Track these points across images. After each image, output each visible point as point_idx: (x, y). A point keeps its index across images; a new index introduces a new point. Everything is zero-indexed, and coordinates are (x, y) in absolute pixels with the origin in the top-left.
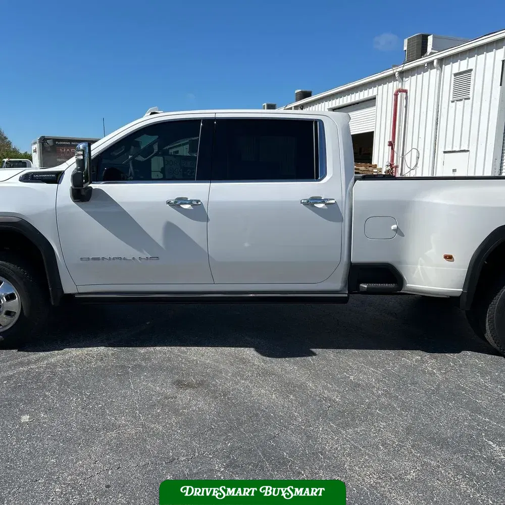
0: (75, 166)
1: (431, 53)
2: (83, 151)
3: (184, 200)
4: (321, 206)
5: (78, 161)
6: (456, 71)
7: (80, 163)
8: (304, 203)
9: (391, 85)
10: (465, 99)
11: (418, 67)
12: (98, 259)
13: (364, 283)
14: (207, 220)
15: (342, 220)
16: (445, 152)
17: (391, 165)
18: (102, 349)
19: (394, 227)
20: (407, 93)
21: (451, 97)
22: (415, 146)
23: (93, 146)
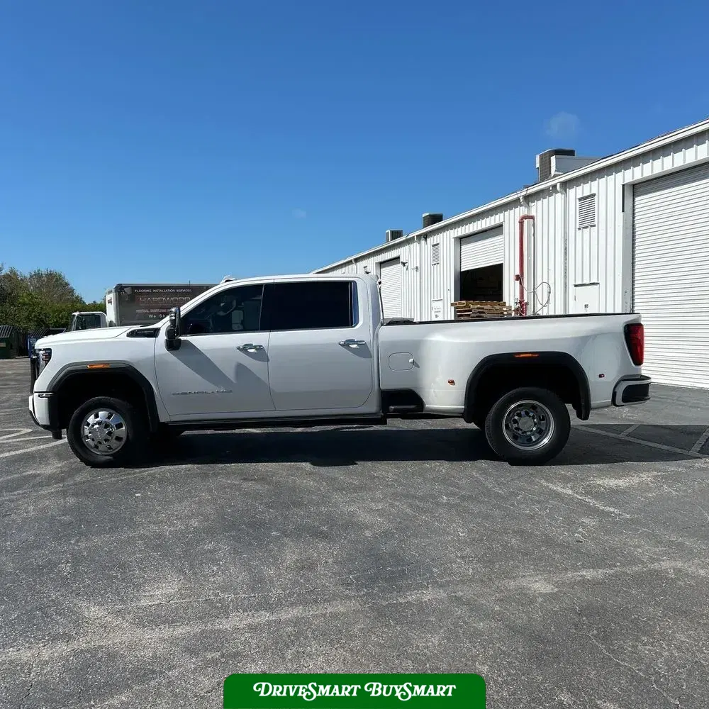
0: (169, 323)
1: (555, 176)
2: (175, 313)
3: (251, 346)
4: (354, 346)
5: (171, 321)
6: (580, 196)
7: (173, 322)
8: (341, 345)
9: (517, 210)
10: (591, 226)
11: (542, 191)
12: (186, 393)
13: (393, 405)
14: (268, 360)
15: (371, 356)
16: (576, 286)
17: (520, 302)
18: (189, 466)
19: (411, 360)
20: (534, 219)
21: (578, 224)
22: (545, 280)
23: (182, 308)
